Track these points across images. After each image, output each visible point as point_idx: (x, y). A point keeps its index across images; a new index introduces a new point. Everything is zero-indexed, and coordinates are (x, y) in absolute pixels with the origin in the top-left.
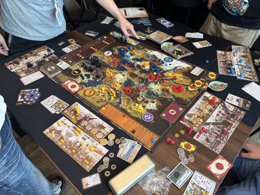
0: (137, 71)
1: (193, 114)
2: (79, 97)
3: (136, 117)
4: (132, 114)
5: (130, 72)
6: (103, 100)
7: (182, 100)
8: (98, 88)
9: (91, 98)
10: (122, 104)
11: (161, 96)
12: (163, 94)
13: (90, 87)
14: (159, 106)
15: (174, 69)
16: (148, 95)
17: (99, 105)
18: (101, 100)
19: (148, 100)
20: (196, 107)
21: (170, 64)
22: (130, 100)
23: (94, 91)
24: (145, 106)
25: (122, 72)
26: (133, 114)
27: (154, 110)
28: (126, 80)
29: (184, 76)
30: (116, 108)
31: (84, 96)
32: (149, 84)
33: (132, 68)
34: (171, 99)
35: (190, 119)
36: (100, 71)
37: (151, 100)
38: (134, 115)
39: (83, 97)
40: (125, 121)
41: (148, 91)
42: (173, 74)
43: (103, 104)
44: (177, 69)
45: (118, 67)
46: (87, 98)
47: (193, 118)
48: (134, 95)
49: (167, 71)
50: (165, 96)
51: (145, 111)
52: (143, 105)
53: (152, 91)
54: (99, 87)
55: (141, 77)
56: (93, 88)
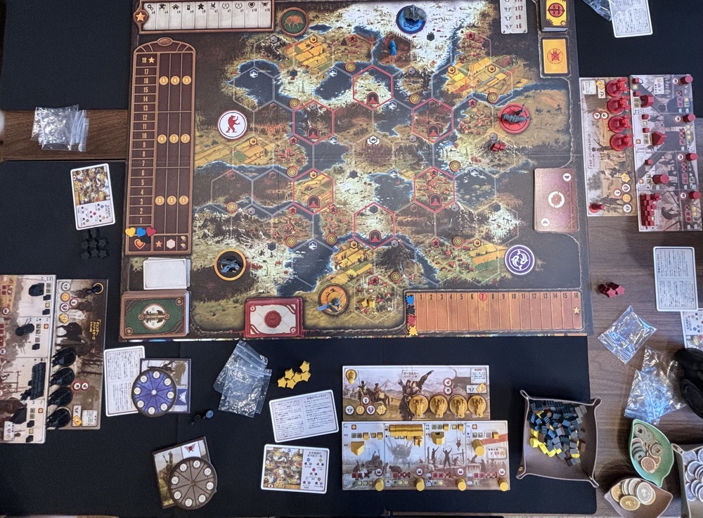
0: (373, 132)
1: (598, 173)
2: (325, 331)
3: (498, 279)
4: (480, 279)
5: (359, 150)
6: (386, 295)
7: (547, 147)
8: (338, 268)
9: (356, 312)
10: (438, 271)
11: (497, 172)
12: (496, 162)
13: (318, 283)
14: (515, 208)
15: (454, 51)
16: (467, 197)
17: (392, 314)
18: (382, 298)
19: (479, 211)
20: (592, 147)
21: (431, 37)
22: (442, 245)
23: (337, 285)
24: (487, 233)
25: (337, 165)
26: (484, 277)
27: (515, 229)
28: (375, 185)
29: (495, 59)
30: (436, 292)
31: (332, 320)
32: (439, 156)
33: (352, 131)
34: (524, 164)
35: (602, 193)
36: (285, 209)
37: (487, 206)
38: (488, 279)
39: (334, 325)
40: (485, 309)
41: (457, 179)
42: (465, 71)
43: (398, 304)
44: (460, 43)
45: (309, 155)
46: (347, 319)
47: (605, 183)
48: (438, 220)
49: (445, 71)
50: (504, 165)
51: (500, 247)
52: (483, 234)
53: (466, 175)
54: (337, 264)
55: (401, 147)
56: (328, 281)
